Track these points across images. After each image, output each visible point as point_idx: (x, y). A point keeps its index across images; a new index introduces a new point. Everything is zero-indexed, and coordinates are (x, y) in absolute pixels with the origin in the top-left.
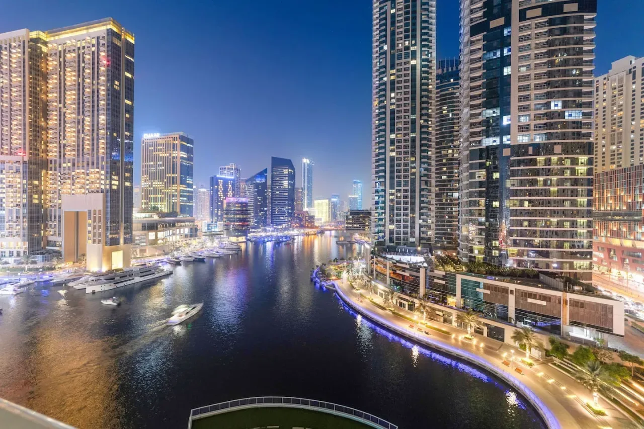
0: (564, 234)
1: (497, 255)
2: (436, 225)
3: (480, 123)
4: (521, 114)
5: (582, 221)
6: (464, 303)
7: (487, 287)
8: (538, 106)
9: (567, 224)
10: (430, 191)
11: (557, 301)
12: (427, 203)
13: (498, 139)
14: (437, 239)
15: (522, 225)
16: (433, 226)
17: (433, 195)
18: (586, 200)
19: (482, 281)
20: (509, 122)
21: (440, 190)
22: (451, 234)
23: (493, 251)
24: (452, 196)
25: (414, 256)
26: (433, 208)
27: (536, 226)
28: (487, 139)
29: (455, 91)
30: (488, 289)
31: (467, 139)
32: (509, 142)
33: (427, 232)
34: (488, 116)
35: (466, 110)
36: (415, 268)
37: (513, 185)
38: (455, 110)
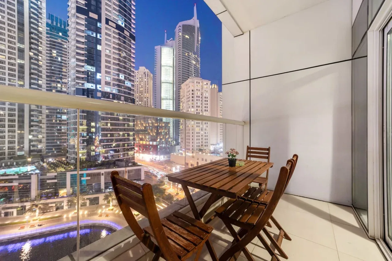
0: (124, 140)
1: (94, 155)
2: (47, 140)
3: (83, 72)
4: (106, 75)
5: (131, 133)
6: (73, 190)
7: (88, 175)
8: (115, 74)
9: (126, 135)
10: (40, 112)
11: (123, 173)
12: (37, 122)
13: (94, 86)
14: (47, 151)
15: (107, 136)
16: (44, 140)
17: (44, 116)
18: (132, 124)
19: (85, 172)
20: (101, 78)
21: (50, 112)
22: (60, 146)
23: (92, 153)
24: (61, 118)
25: (23, 166)
26: (44, 126)
27: (113, 136)
28: (88, 84)
29: (63, 43)
30: (89, 176)
31: (74, 80)
32: (100, 89)
33: (37, 145)
34: (88, 70)
35: (73, 60)
36: (27, 176)
37: (103, 114)
38: (63, 57)
